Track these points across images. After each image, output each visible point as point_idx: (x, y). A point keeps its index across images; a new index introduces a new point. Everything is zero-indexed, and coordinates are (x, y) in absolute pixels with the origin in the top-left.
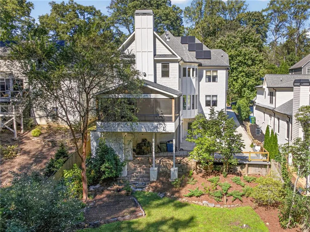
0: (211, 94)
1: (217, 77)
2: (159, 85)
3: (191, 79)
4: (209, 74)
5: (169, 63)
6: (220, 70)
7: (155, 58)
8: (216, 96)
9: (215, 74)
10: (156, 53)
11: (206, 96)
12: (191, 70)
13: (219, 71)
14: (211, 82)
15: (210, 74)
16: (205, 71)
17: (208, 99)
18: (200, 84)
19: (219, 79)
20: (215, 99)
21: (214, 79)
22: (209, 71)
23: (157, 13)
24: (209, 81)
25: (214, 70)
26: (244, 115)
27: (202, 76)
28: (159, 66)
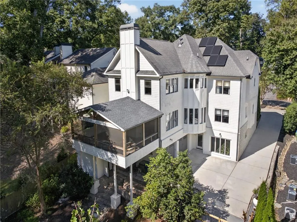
0: (223, 108)
1: (230, 89)
2: (143, 102)
3: (193, 91)
4: (219, 84)
5: (151, 80)
6: (232, 80)
7: (137, 75)
8: (228, 111)
9: (227, 85)
10: (139, 69)
11: (216, 110)
12: (194, 81)
13: (231, 82)
14: (222, 93)
15: (222, 84)
16: (215, 81)
17: (218, 113)
18: (209, 95)
19: (231, 91)
20: (226, 114)
21: (226, 91)
22: (220, 81)
23: (215, 6)
24: (221, 92)
25: (226, 80)
26: (288, 128)
27: (211, 87)
28: (142, 82)
